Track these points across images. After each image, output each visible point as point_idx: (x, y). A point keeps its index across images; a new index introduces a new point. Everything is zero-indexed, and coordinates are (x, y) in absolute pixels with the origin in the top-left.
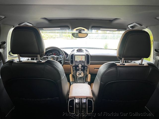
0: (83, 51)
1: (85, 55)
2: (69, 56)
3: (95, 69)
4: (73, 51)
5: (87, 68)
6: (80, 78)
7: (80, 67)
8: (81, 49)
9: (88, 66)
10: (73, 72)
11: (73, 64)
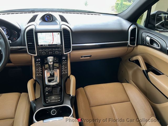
0: (56, 19)
1: (60, 32)
2: (22, 33)
3: (82, 57)
4: (33, 19)
5: (67, 60)
6: (53, 87)
7: (50, 63)
8: (52, 15)
9: (69, 55)
10: (36, 74)
11: (35, 54)
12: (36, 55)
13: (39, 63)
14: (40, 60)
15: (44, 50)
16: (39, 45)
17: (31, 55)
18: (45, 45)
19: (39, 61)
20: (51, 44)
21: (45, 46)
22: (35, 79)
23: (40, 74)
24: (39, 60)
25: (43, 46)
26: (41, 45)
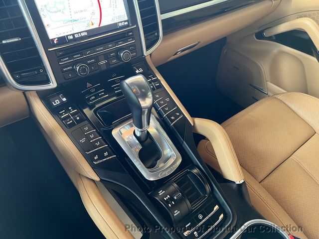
5: (154, 75)
11: (47, 81)
12: (53, 85)
13: (73, 115)
14: (64, 99)
15: (77, 57)
16: (53, 40)
17: (24, 92)
18: (73, 35)
19: (62, 103)
20: (96, 26)
21: (75, 39)
22: (97, 179)
23: (106, 154)
24: (60, 100)
25: (70, 41)
26: (62, 40)
